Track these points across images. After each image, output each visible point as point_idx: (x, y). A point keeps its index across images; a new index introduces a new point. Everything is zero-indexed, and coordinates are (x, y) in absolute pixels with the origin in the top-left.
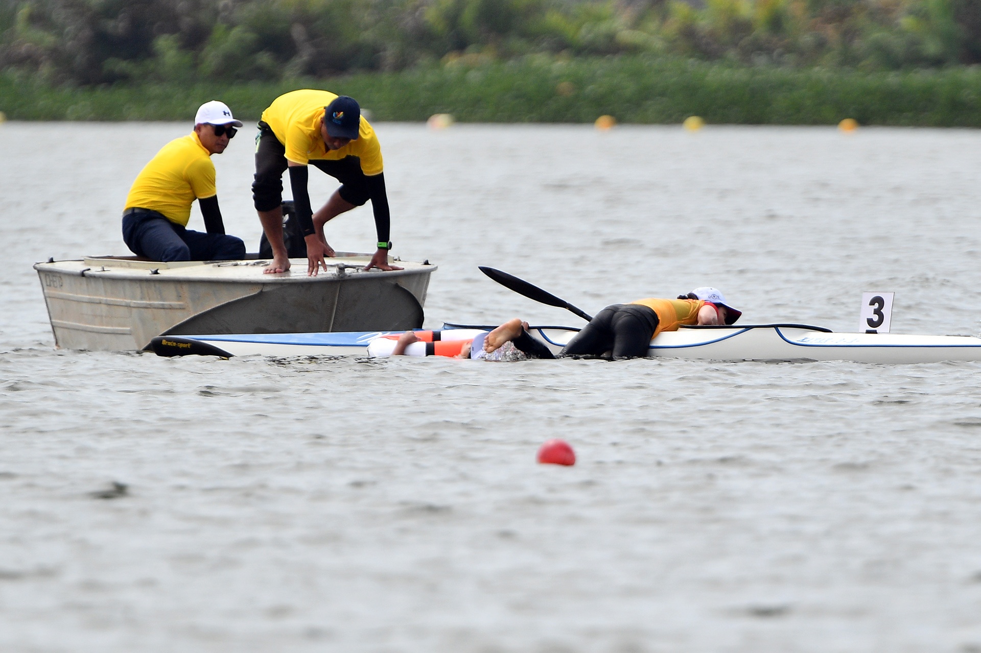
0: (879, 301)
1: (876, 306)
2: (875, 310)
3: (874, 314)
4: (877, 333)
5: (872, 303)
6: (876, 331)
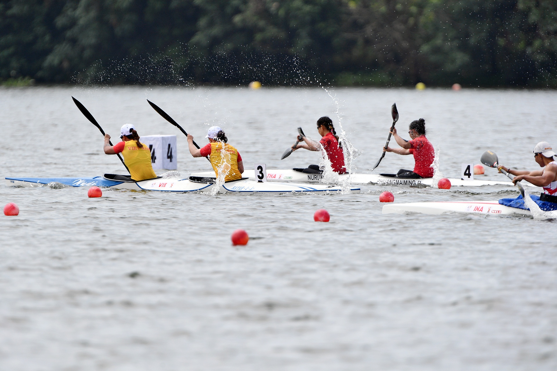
0: (260, 167)
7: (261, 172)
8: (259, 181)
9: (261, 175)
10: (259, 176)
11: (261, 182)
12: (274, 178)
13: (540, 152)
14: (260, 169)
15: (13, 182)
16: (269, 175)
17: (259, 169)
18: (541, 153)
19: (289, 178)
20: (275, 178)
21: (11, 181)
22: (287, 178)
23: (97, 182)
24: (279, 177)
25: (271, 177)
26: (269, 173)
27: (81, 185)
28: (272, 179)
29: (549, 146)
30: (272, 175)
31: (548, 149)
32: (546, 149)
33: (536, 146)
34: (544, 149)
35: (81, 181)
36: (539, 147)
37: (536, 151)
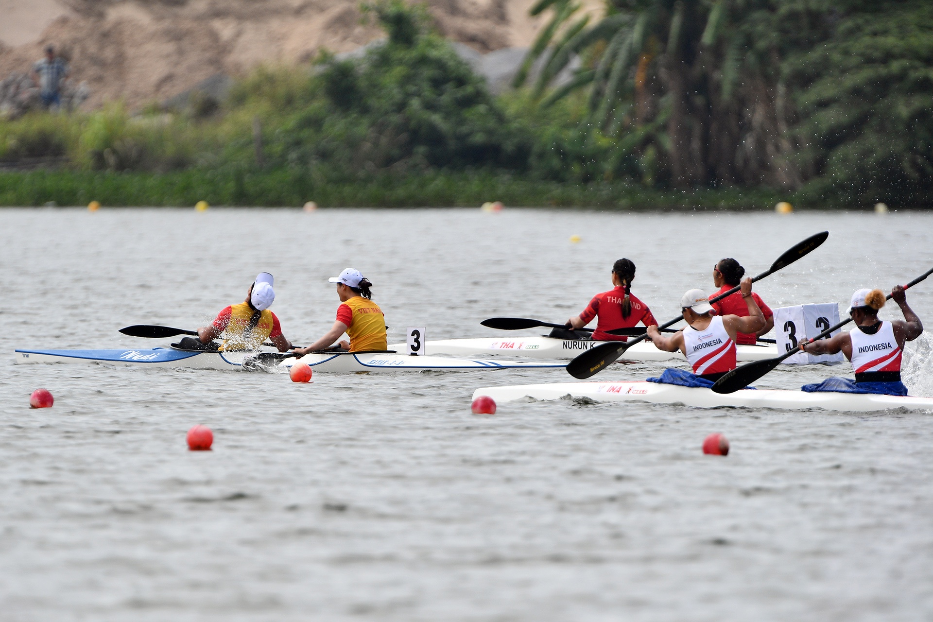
0: (416, 333)
2: (415, 339)
3: (415, 342)
4: (417, 355)
5: (413, 335)
6: (416, 353)
7: (416, 340)
8: (412, 354)
9: (416, 345)
10: (412, 347)
11: (416, 354)
12: (510, 348)
13: (688, 305)
14: (416, 335)
15: (27, 356)
16: (504, 345)
17: (414, 336)
18: (689, 308)
19: (534, 347)
20: (512, 347)
21: (24, 355)
22: (531, 347)
23: (159, 354)
24: (519, 345)
25: (506, 346)
26: (504, 342)
27: (133, 358)
28: (507, 349)
29: (703, 296)
30: (508, 344)
31: (700, 300)
32: (697, 301)
33: (684, 297)
34: (694, 301)
35: (134, 353)
36: (687, 298)
37: (684, 305)
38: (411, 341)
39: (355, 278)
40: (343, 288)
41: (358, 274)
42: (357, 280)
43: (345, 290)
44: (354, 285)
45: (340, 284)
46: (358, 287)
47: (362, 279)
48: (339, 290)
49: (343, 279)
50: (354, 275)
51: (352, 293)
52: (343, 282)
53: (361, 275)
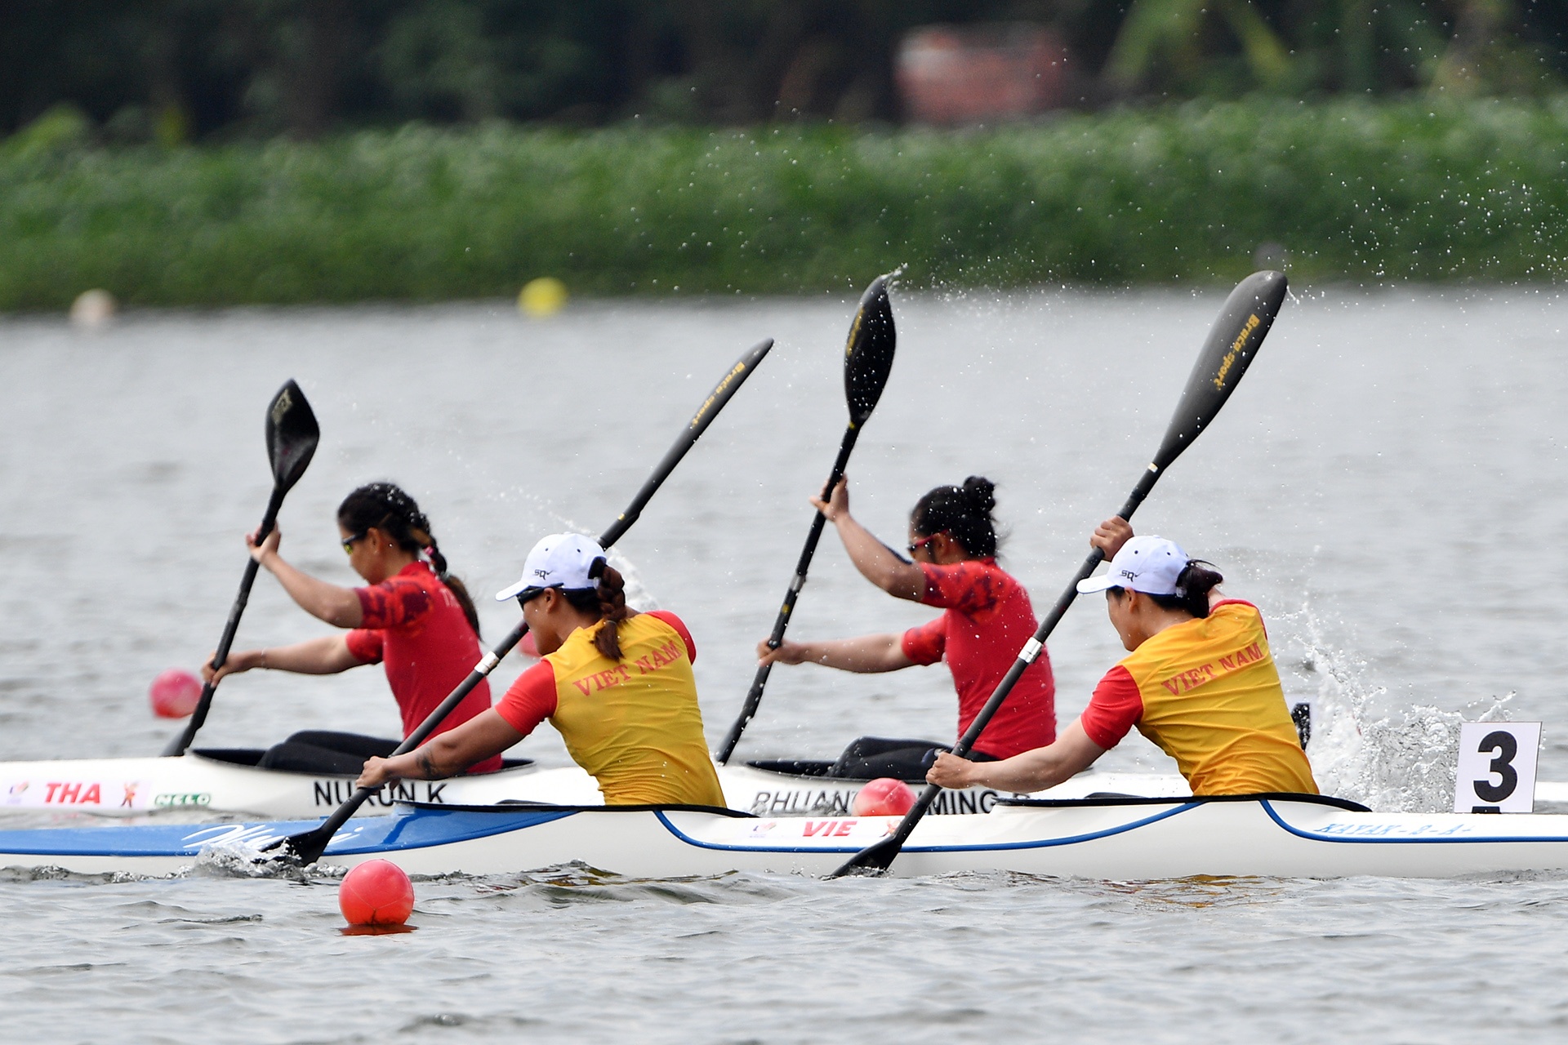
0: (1502, 743)
1: (1497, 752)
2: (1493, 761)
3: (1492, 770)
4: (1498, 813)
5: (1486, 747)
6: (1498, 808)
7: (1501, 766)
8: (1477, 810)
9: (1496, 780)
10: (1482, 788)
11: (1496, 811)
14: (1498, 749)
17: (1491, 749)
26: (55, 779)
38: (1479, 766)
39: (1163, 562)
40: (1127, 604)
41: (1172, 548)
42: (1170, 570)
43: (1136, 608)
44: (1164, 589)
45: (1116, 592)
46: (1179, 592)
47: (1188, 563)
48: (1116, 614)
49: (1125, 573)
50: (1156, 554)
51: (1161, 614)
52: (1124, 583)
53: (1180, 552)
